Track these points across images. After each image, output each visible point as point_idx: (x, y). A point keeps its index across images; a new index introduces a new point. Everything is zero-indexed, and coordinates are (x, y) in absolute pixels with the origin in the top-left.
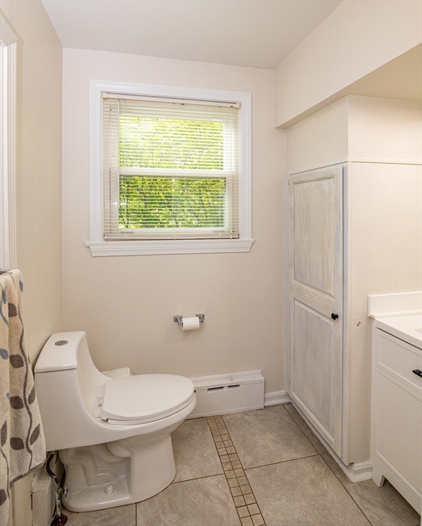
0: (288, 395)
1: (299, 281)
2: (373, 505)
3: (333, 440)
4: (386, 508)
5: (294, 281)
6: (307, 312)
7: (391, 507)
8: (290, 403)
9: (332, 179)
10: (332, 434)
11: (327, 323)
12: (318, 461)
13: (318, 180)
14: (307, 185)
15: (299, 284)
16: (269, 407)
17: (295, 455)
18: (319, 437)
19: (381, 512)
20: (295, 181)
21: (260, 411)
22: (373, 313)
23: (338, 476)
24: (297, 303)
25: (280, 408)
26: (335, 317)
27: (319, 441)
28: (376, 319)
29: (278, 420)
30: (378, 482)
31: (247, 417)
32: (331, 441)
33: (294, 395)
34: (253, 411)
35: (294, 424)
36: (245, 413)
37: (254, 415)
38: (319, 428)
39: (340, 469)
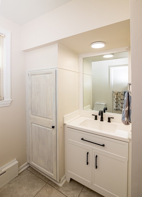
0: (28, 164)
1: (34, 115)
2: (70, 191)
3: (53, 175)
4: (73, 189)
5: (32, 116)
6: (39, 127)
7: (74, 188)
8: (30, 166)
9: (51, 74)
10: (52, 172)
11: (49, 130)
12: (47, 187)
13: (44, 74)
14: (38, 76)
15: (34, 116)
16: (21, 173)
17: (38, 190)
18: (45, 175)
19: (72, 192)
20: (32, 74)
21: (17, 178)
22: (65, 122)
23: (56, 188)
24: (33, 124)
25: (26, 171)
26: (53, 127)
27: (45, 177)
28: (67, 124)
29: (26, 178)
30: (69, 181)
31: (11, 185)
32: (52, 176)
33: (33, 163)
34: (13, 180)
35: (34, 175)
36: (9, 183)
37: (14, 182)
38: (46, 172)
39: (56, 185)
